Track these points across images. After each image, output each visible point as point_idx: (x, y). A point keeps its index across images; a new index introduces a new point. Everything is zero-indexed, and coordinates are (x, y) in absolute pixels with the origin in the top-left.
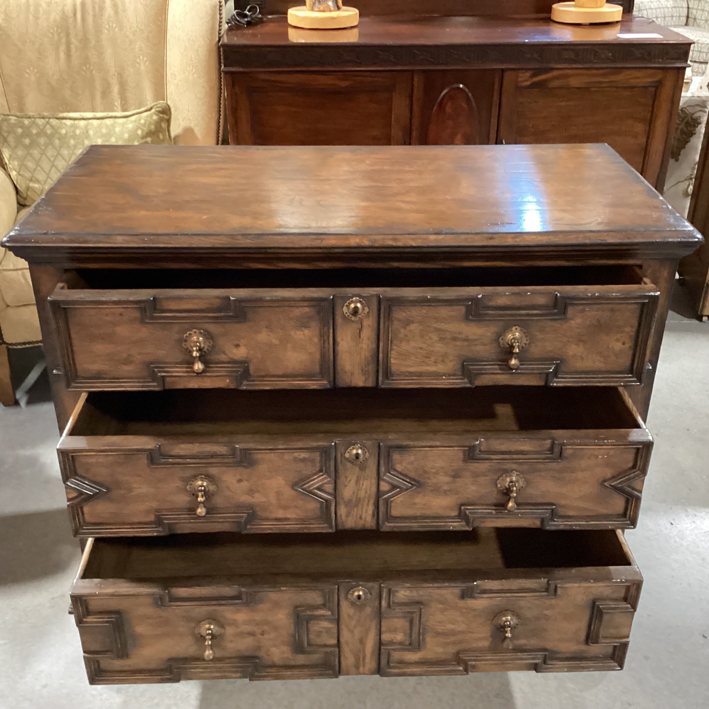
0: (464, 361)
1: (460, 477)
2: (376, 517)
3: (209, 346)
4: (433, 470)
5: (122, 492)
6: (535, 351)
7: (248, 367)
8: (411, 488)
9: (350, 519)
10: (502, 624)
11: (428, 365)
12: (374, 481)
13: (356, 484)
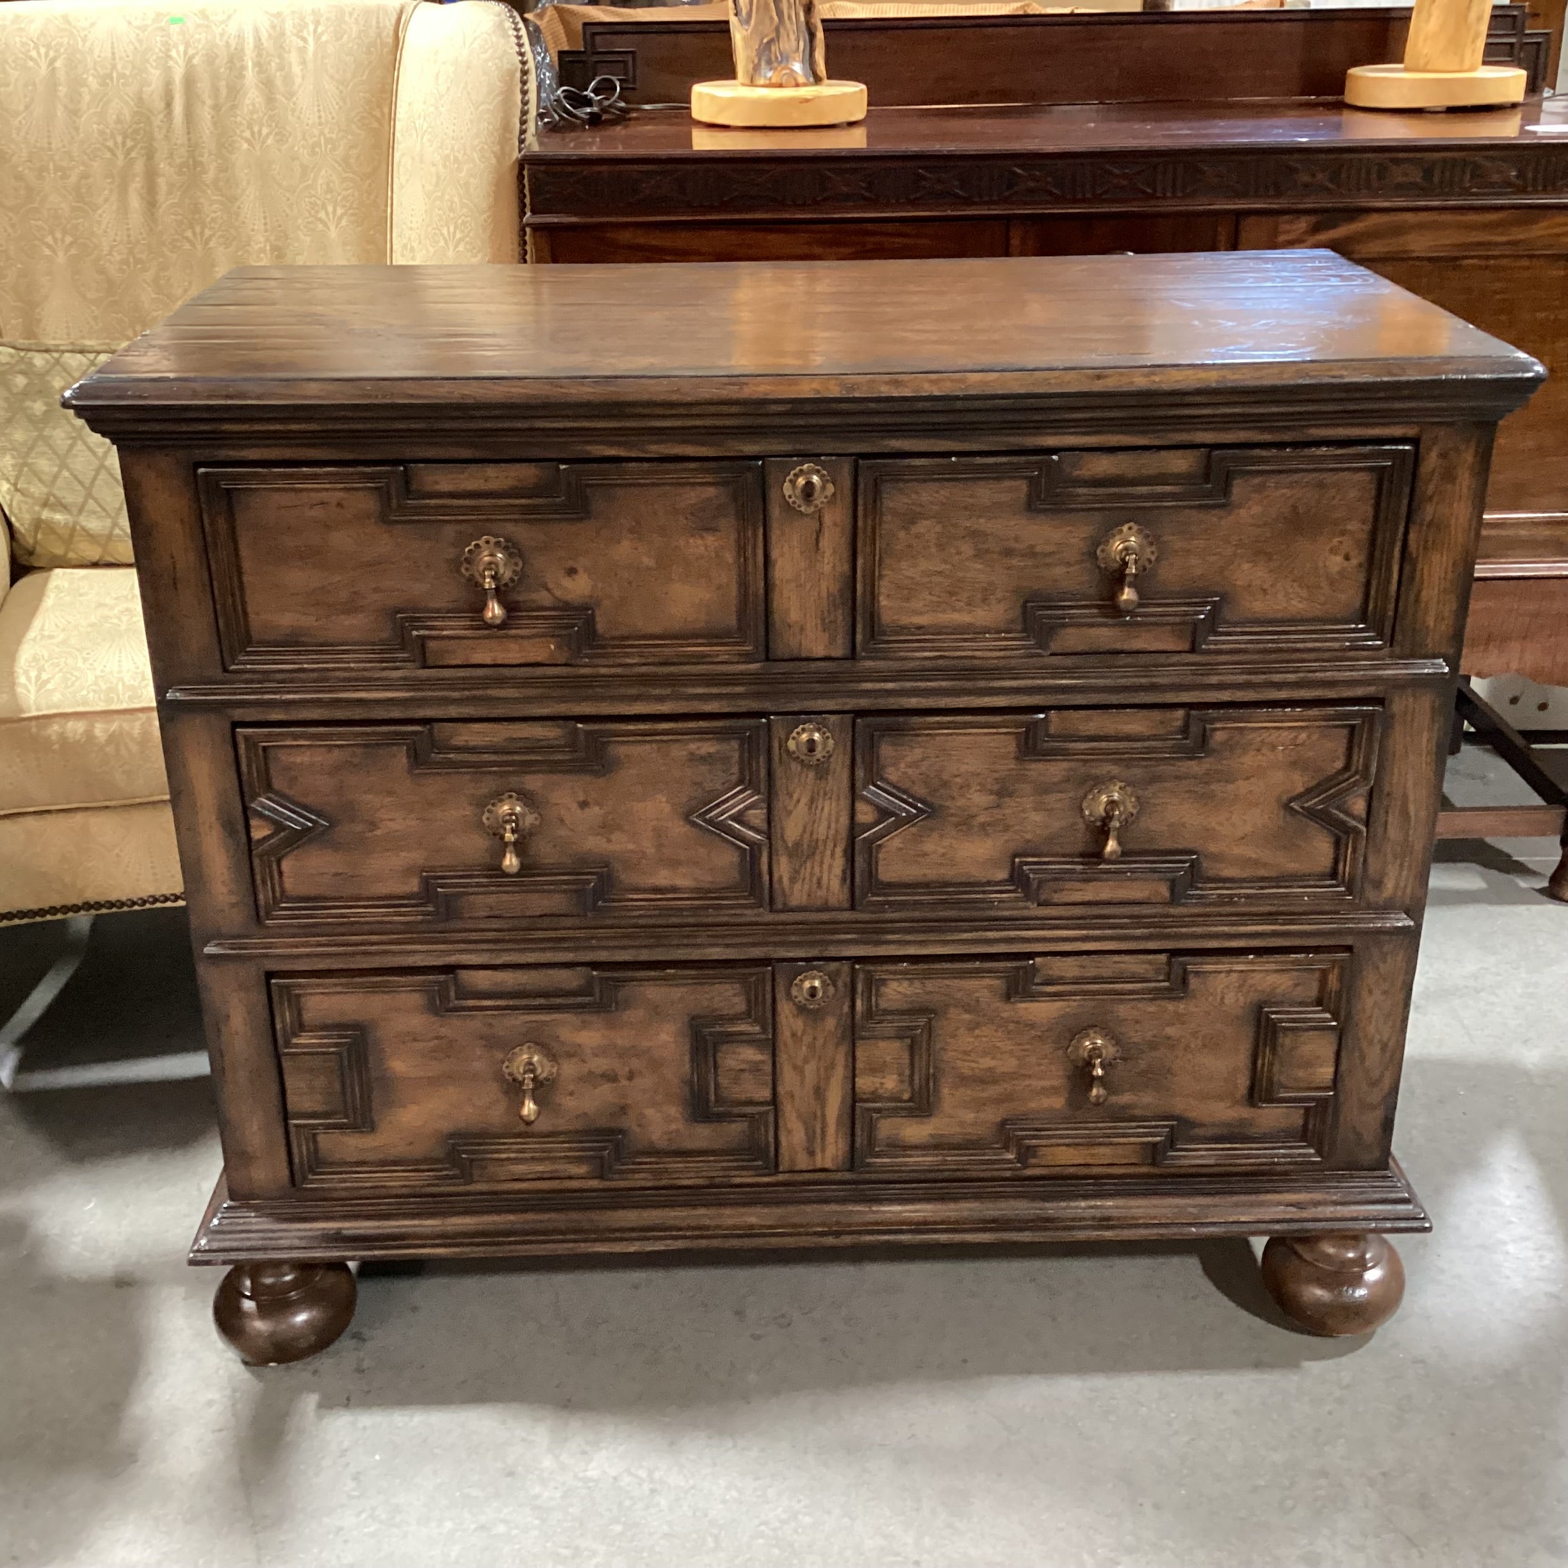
0: (1026, 602)
1: (1010, 795)
2: (848, 881)
3: (514, 572)
4: (958, 780)
5: (359, 828)
6: (1170, 574)
7: (593, 615)
8: (916, 816)
9: (798, 887)
10: (1086, 1055)
11: (954, 610)
12: (845, 803)
13: (810, 808)
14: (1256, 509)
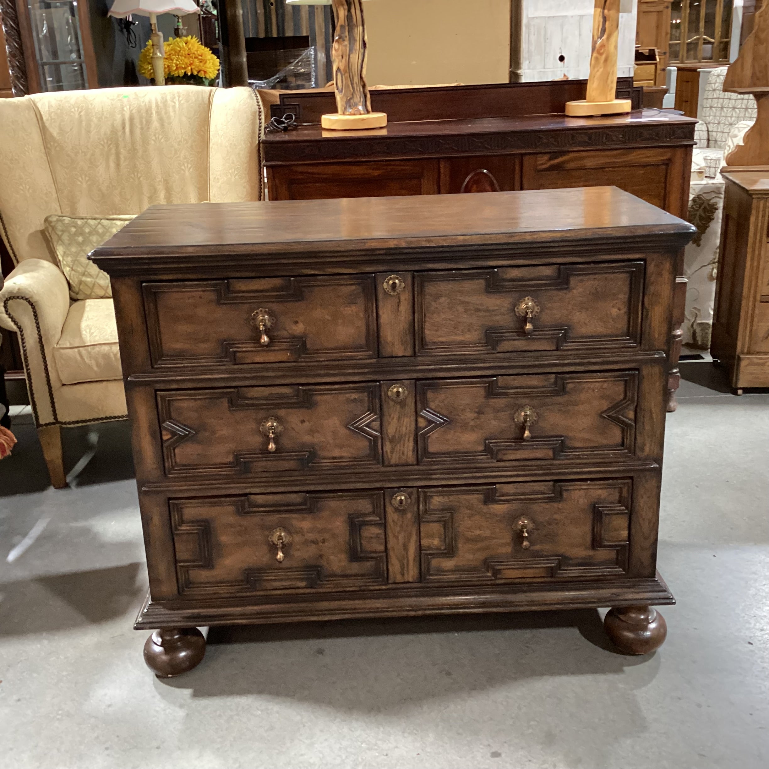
0: (487, 331)
1: (483, 413)
2: (415, 452)
3: (272, 322)
4: (461, 407)
5: (208, 434)
6: (546, 318)
7: (305, 340)
8: (444, 423)
9: (394, 455)
10: (520, 527)
11: (456, 334)
12: (413, 418)
13: (398, 421)
14: (580, 290)
